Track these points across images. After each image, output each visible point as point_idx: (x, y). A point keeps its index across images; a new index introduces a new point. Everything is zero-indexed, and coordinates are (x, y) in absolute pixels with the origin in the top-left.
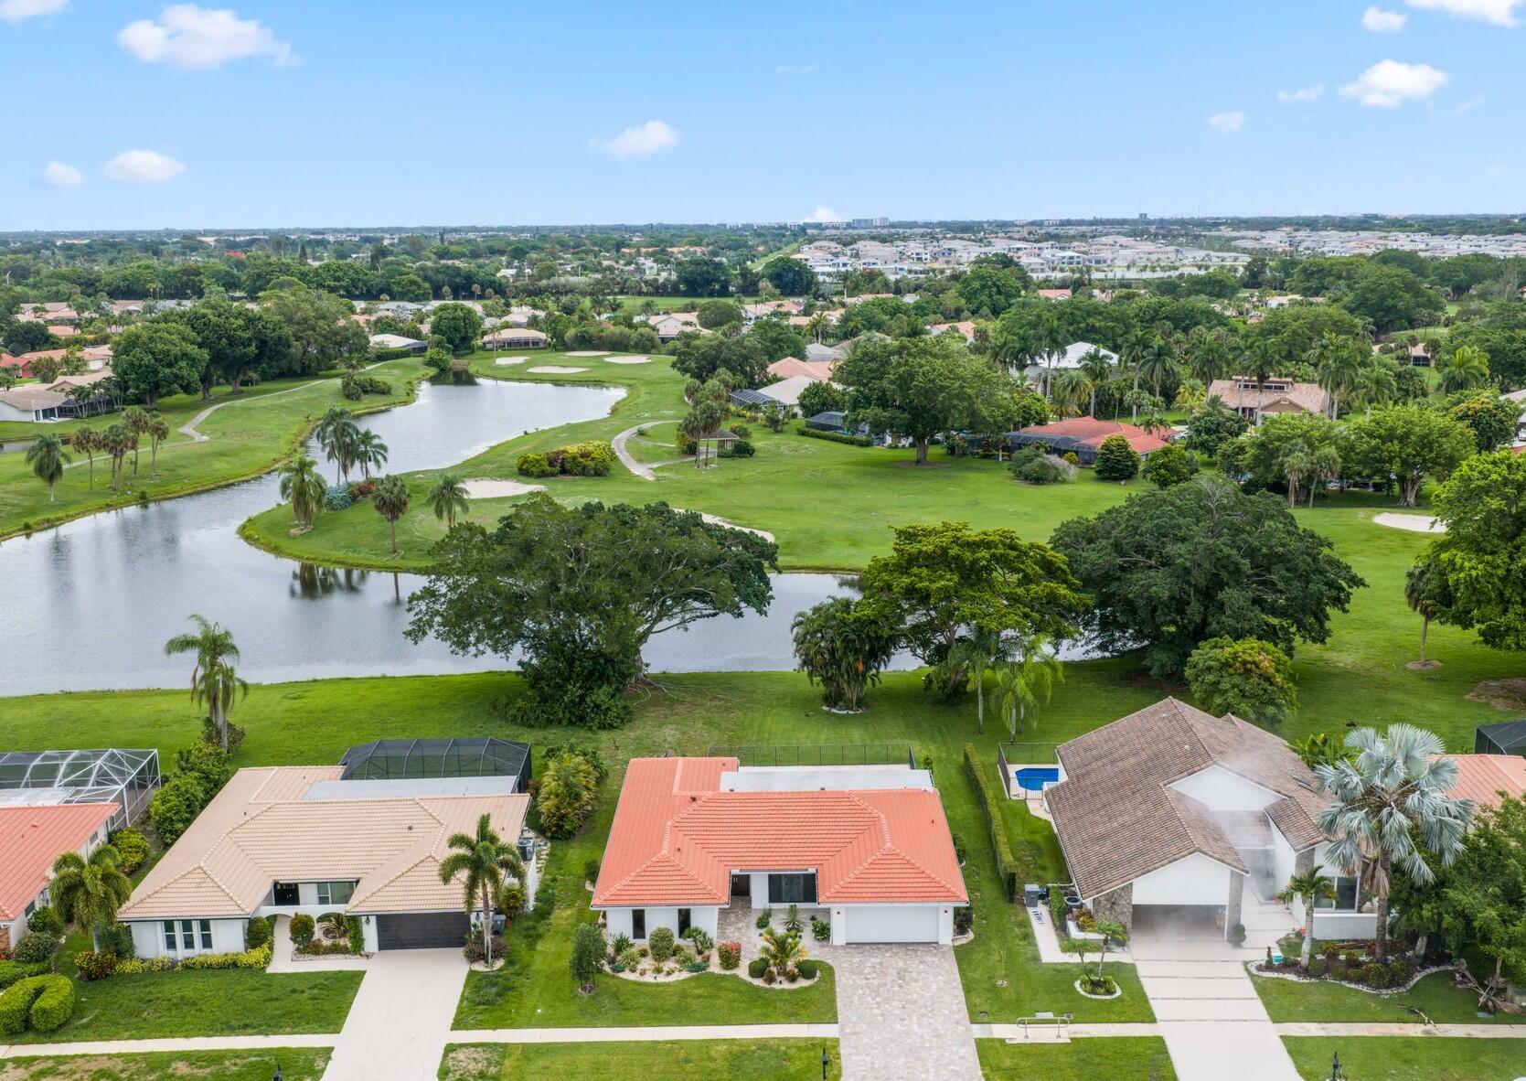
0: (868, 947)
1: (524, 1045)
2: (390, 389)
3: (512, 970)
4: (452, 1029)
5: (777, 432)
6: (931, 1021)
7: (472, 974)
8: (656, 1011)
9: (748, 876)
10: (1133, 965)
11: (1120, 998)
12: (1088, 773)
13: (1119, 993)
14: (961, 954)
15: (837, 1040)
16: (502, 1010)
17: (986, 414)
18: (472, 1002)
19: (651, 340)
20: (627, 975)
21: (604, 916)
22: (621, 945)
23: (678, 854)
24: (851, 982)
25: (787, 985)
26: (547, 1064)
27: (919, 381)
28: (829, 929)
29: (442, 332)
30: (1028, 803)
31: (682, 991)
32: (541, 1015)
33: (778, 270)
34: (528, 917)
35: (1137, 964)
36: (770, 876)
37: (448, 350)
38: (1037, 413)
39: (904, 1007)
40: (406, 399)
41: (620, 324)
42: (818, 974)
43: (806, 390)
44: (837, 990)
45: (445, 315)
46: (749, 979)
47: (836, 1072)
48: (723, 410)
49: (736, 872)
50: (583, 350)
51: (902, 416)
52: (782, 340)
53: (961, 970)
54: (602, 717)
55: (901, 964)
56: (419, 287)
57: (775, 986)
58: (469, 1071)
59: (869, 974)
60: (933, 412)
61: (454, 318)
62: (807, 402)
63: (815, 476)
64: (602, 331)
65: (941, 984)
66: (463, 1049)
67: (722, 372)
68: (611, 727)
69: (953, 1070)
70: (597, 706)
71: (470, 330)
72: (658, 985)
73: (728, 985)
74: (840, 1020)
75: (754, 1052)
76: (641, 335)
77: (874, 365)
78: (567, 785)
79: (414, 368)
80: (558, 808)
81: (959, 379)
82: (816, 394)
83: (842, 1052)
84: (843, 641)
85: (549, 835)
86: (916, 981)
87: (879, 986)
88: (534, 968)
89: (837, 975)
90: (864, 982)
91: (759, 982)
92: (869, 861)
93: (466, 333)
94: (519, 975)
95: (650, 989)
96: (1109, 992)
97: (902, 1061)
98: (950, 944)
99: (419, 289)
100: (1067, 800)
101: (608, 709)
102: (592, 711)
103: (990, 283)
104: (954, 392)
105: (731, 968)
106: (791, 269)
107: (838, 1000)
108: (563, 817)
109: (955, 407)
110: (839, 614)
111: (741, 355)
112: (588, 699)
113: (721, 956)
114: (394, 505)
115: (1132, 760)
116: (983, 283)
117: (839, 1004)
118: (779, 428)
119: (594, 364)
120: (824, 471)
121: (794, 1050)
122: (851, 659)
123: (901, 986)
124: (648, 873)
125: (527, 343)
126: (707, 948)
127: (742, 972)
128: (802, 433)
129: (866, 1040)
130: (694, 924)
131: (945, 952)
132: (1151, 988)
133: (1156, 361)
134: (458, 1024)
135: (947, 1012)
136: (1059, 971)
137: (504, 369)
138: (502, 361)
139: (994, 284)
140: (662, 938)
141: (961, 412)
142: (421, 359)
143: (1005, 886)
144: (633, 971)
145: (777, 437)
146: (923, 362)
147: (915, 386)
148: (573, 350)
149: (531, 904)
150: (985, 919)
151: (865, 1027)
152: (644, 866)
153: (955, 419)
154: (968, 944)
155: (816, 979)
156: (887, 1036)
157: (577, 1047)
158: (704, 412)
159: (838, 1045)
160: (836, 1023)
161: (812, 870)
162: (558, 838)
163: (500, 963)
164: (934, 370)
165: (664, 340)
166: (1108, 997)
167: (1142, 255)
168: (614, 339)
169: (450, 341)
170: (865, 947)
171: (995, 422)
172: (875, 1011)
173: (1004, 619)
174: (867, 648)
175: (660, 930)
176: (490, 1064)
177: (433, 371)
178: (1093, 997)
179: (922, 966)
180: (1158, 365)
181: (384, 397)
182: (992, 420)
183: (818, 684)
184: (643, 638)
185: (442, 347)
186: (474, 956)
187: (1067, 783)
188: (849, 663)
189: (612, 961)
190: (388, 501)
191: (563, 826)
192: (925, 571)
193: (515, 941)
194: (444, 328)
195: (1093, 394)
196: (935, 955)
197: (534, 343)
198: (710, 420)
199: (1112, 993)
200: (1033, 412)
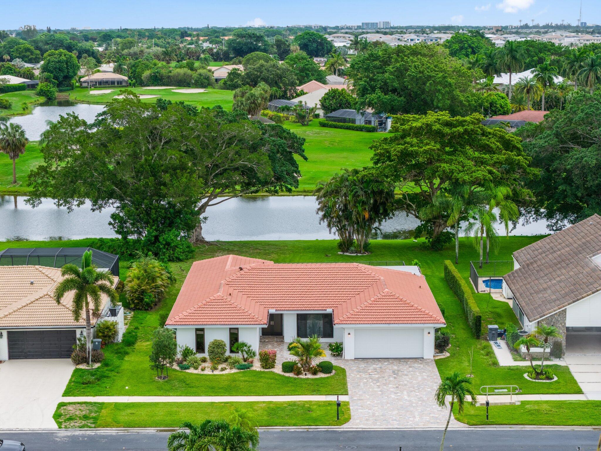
0: (371, 360)
1: (116, 403)
2: (10, 105)
3: (106, 368)
4: (63, 396)
5: (304, 125)
6: (417, 394)
7: (76, 371)
8: (213, 388)
9: (281, 315)
10: (567, 367)
11: (556, 382)
12: (535, 262)
13: (556, 379)
14: (439, 363)
15: (348, 403)
16: (100, 387)
17: (462, 99)
18: (77, 383)
19: (208, 78)
20: (192, 371)
21: (175, 333)
22: (187, 353)
23: (230, 297)
24: (358, 376)
25: (310, 376)
26: (133, 412)
27: (412, 71)
28: (342, 350)
29: (49, 71)
30: (492, 295)
31: (233, 379)
32: (127, 390)
33: (306, 41)
34: (117, 344)
35: (569, 366)
36: (298, 315)
37: (54, 83)
38: (501, 106)
39: (397, 387)
40: (23, 112)
41: (184, 67)
42: (334, 371)
43: (326, 94)
44: (348, 379)
45: (53, 59)
46: (283, 373)
47: (346, 416)
48: (262, 98)
49: (273, 311)
50: (156, 86)
51: (399, 99)
52: (308, 70)
53: (439, 370)
54: (172, 252)
55: (396, 368)
56: (32, 53)
57: (302, 377)
58: (76, 415)
59: (372, 372)
60: (423, 97)
61: (59, 62)
62: (327, 104)
63: (333, 145)
64: (170, 72)
65: (426, 377)
66: (71, 405)
67: (262, 85)
68: (179, 260)
69: (433, 417)
70: (168, 244)
71: (71, 71)
72: (215, 375)
73: (267, 376)
74: (349, 392)
75: (286, 407)
76: (200, 75)
77: (377, 63)
78: (146, 271)
79: (29, 97)
80: (139, 286)
81: (442, 72)
82: (333, 97)
83: (351, 408)
84: (354, 196)
85: (133, 306)
86: (407, 375)
87: (379, 378)
88: (122, 368)
89: (347, 374)
90: (368, 376)
91: (291, 375)
92: (372, 299)
93: (68, 72)
94: (113, 371)
95: (208, 377)
96: (548, 378)
97: (395, 412)
98: (432, 358)
99: (32, 55)
100: (519, 277)
101: (176, 246)
102: (164, 248)
103: (466, 45)
104: (438, 80)
105: (269, 368)
106: (314, 41)
107: (348, 384)
108: (143, 292)
109: (439, 91)
110: (350, 177)
111: (277, 75)
112: (161, 239)
113: (261, 360)
114: (16, 145)
115: (567, 249)
116: (461, 45)
117: (349, 385)
118: (306, 123)
119: (164, 93)
120: (340, 142)
121: (315, 407)
122: (360, 209)
123: (395, 378)
124: (207, 306)
125: (113, 83)
126: (251, 357)
127: (278, 369)
128: (323, 125)
129: (368, 403)
130: (241, 339)
131: (429, 362)
132: (578, 377)
133: (590, 70)
134: (66, 394)
135: (429, 390)
136: (512, 370)
137: (96, 97)
138: (94, 92)
139: (470, 46)
140: (218, 346)
141: (443, 95)
142: (33, 91)
143: (474, 330)
144: (196, 368)
145: (304, 128)
146: (415, 59)
147: (409, 75)
148: (149, 86)
149: (120, 338)
150: (458, 347)
151: (368, 397)
152: (204, 302)
153: (439, 101)
154: (444, 359)
155: (332, 374)
156: (385, 401)
157: (156, 404)
158: (248, 99)
159: (349, 405)
160: (347, 395)
161: (329, 311)
162: (139, 309)
163: (97, 365)
164: (423, 65)
165: (217, 80)
166: (548, 381)
167: (582, 41)
168: (180, 78)
169: (56, 78)
170: (368, 360)
171: (469, 105)
172: (376, 389)
173: (474, 174)
174: (372, 201)
175: (215, 340)
176: (91, 412)
177: (42, 99)
178: (537, 381)
179: (411, 369)
180: (591, 74)
181: (6, 110)
182: (467, 104)
183: (335, 234)
184: (203, 208)
185: (50, 82)
186: (77, 362)
187: (520, 269)
188: (358, 213)
189: (179, 363)
190: (11, 142)
191: (143, 299)
192: (415, 140)
193: (108, 355)
194: (51, 69)
195: (543, 98)
196: (421, 363)
197: (118, 83)
198: (253, 105)
199: (551, 379)
200: (498, 106)
